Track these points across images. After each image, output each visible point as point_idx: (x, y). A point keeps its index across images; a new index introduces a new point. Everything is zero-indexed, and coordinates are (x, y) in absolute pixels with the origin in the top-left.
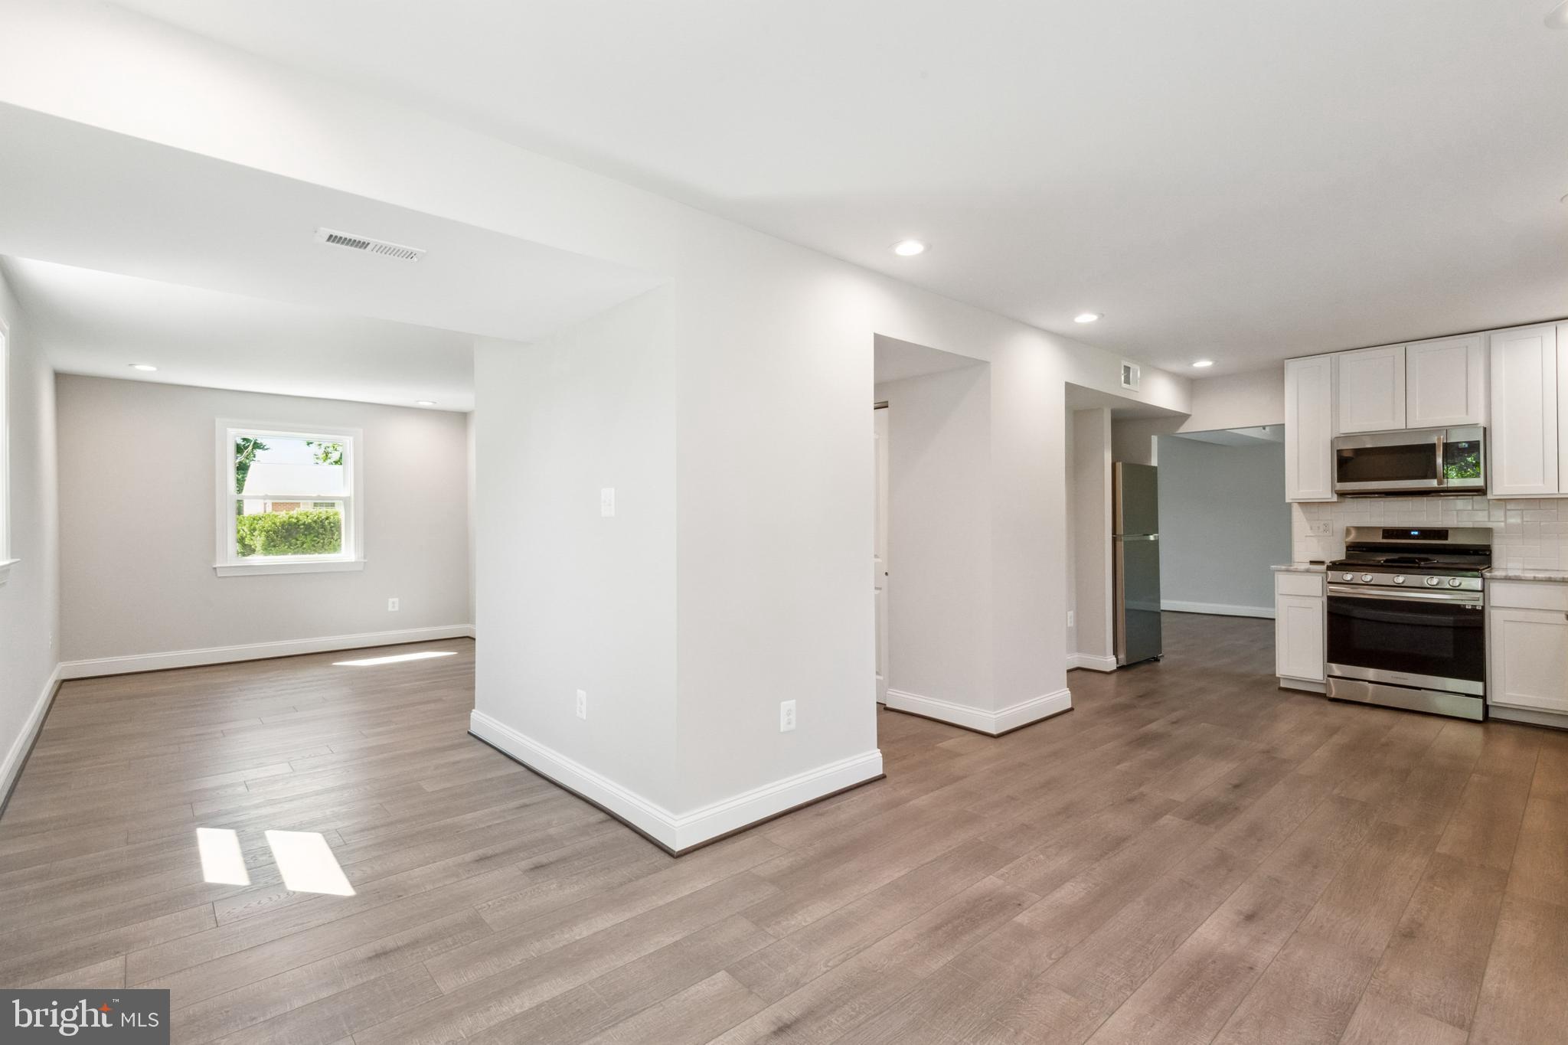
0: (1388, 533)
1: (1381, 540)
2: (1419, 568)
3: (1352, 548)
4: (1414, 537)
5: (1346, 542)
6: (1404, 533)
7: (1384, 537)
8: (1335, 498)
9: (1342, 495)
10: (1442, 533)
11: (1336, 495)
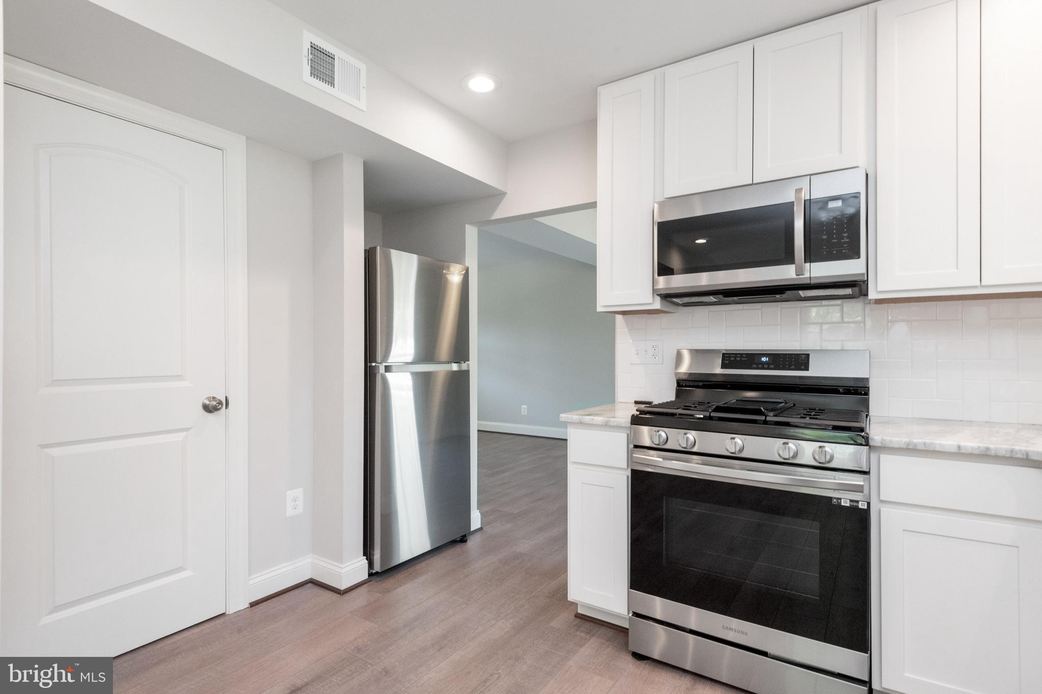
0: (731, 359)
1: (718, 370)
2: (765, 422)
3: (684, 385)
4: (763, 366)
5: (676, 374)
6: (749, 359)
7: (724, 366)
8: (657, 304)
9: (667, 297)
10: (800, 360)
11: (658, 299)
